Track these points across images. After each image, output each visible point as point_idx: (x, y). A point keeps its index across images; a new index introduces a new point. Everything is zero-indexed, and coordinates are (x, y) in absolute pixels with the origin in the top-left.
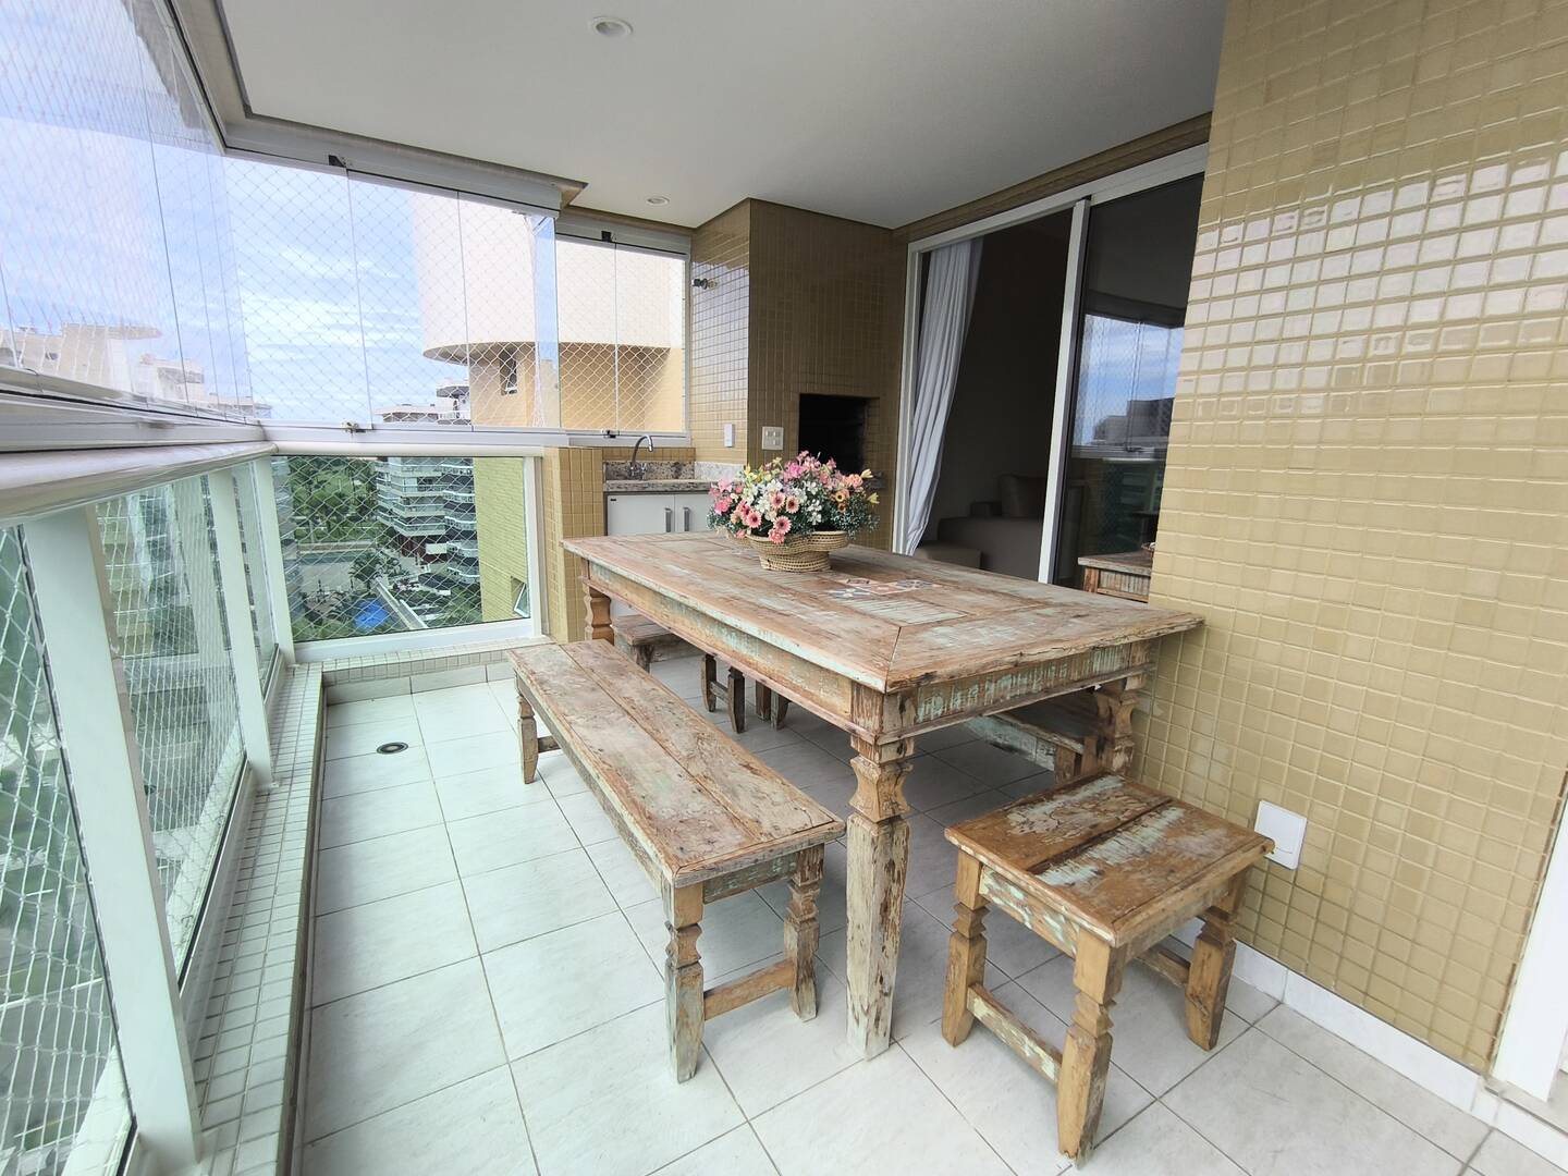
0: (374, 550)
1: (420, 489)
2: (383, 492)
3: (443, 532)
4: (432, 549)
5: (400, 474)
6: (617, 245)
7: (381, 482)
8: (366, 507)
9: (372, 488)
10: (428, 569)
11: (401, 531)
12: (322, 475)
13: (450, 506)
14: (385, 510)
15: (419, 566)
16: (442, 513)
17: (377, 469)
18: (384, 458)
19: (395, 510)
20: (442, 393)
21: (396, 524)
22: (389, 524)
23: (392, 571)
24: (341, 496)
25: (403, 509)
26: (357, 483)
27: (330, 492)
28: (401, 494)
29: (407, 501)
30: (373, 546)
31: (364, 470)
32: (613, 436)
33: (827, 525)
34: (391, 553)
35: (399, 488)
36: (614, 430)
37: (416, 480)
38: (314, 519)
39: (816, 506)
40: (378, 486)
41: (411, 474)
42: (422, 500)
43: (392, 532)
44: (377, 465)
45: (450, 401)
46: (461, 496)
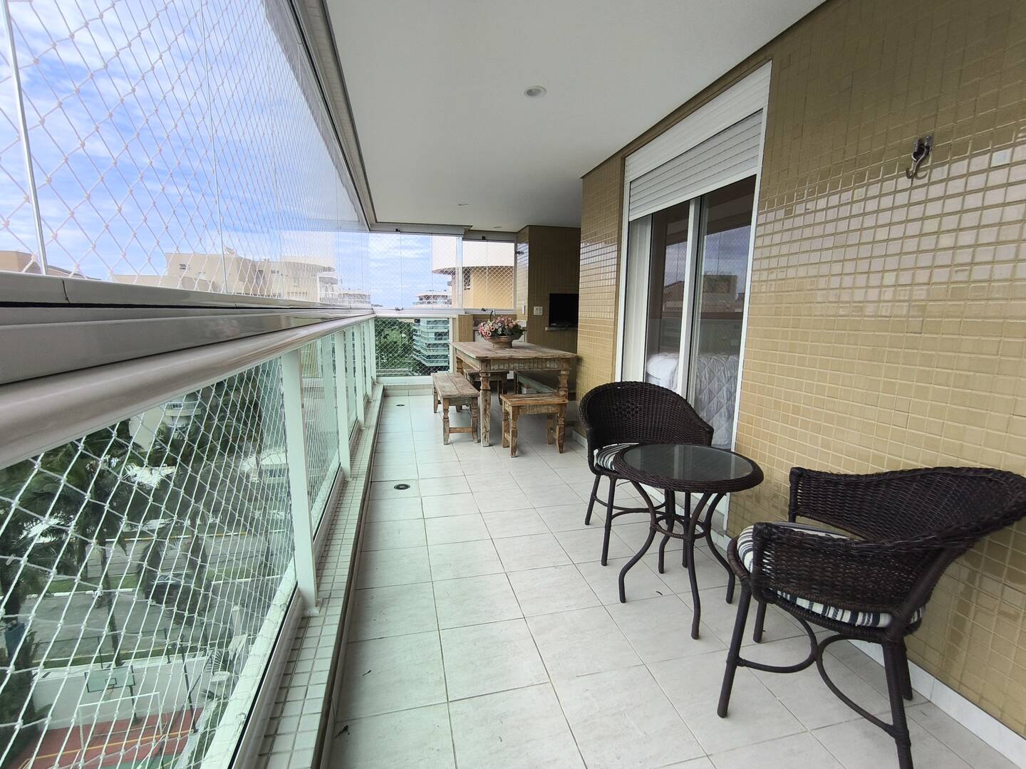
1: (436, 339)
2: (417, 342)
5: (426, 330)
6: (488, 241)
7: (415, 335)
8: (407, 349)
9: (411, 338)
11: (424, 362)
12: (387, 332)
14: (416, 351)
17: (414, 327)
18: (418, 321)
19: (422, 351)
21: (422, 359)
22: (417, 358)
24: (395, 343)
25: (426, 350)
26: (403, 335)
27: (389, 339)
28: (426, 341)
29: (429, 346)
30: (409, 371)
31: (408, 328)
32: (485, 311)
33: (503, 334)
35: (425, 339)
36: (485, 308)
37: (434, 334)
39: (500, 329)
41: (431, 330)
42: (435, 345)
43: (419, 363)
44: (414, 325)
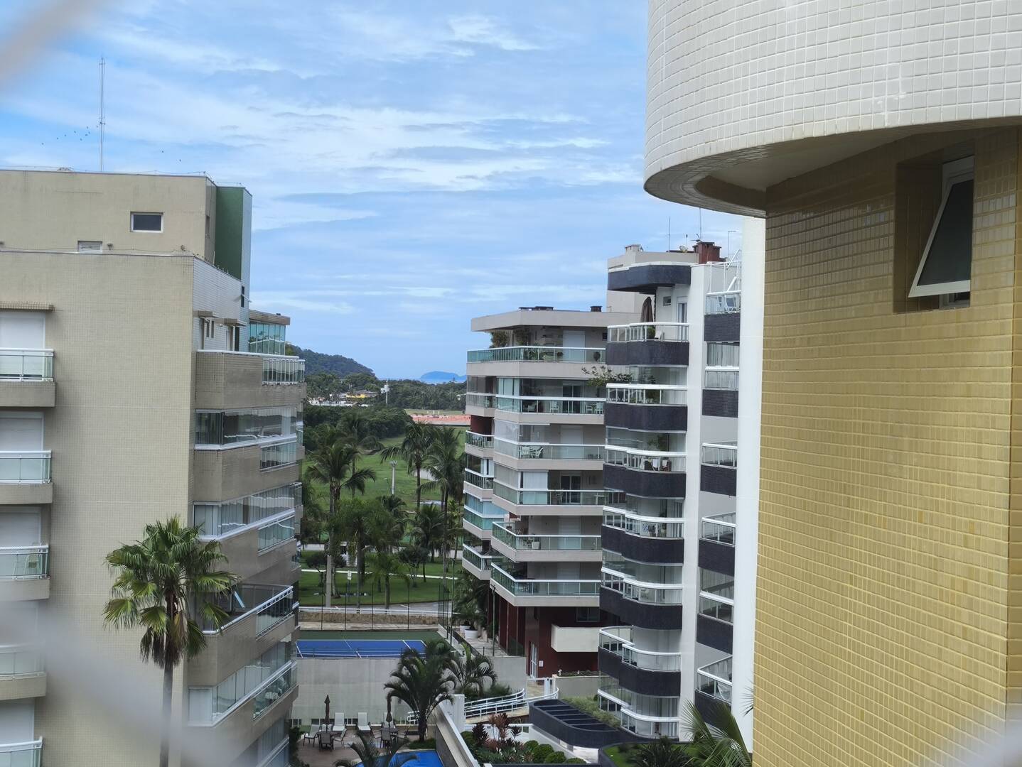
0: (442, 632)
1: (553, 499)
3: (593, 601)
4: (566, 640)
5: (513, 462)
7: (476, 481)
8: (438, 532)
9: (454, 491)
10: (551, 689)
12: (365, 460)
13: (615, 540)
14: (473, 540)
15: (534, 678)
16: (595, 556)
17: (470, 449)
19: (496, 544)
20: (619, 282)
21: (496, 574)
22: (479, 573)
23: (474, 686)
25: (512, 541)
26: (426, 477)
27: (374, 495)
28: (513, 507)
29: (524, 524)
30: (442, 621)
31: (444, 451)
34: (476, 640)
35: (508, 494)
37: (545, 478)
38: (335, 550)
40: (468, 488)
42: (550, 523)
43: (483, 592)
44: (470, 440)
45: (633, 301)
46: (642, 521)
